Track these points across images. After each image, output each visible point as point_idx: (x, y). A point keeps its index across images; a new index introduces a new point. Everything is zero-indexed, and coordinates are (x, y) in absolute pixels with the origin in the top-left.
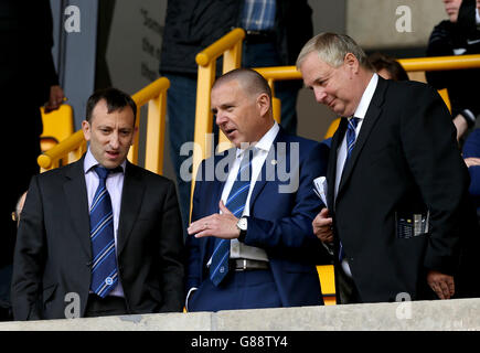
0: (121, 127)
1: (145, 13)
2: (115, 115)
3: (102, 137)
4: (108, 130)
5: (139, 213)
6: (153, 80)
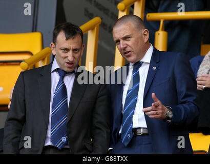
0: (74, 48)
2: (70, 41)
3: (63, 55)
4: (67, 50)
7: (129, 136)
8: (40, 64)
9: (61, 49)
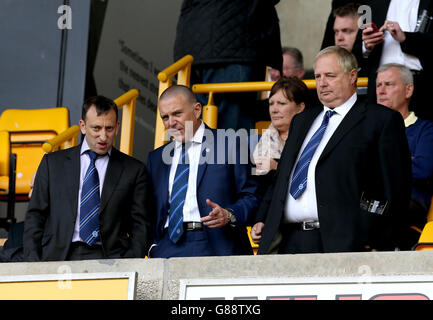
0: (107, 125)
1: (122, 42)
3: (94, 134)
4: (98, 128)
5: (117, 185)
6: (127, 91)
7: (178, 232)
8: (67, 146)
9: (92, 127)
